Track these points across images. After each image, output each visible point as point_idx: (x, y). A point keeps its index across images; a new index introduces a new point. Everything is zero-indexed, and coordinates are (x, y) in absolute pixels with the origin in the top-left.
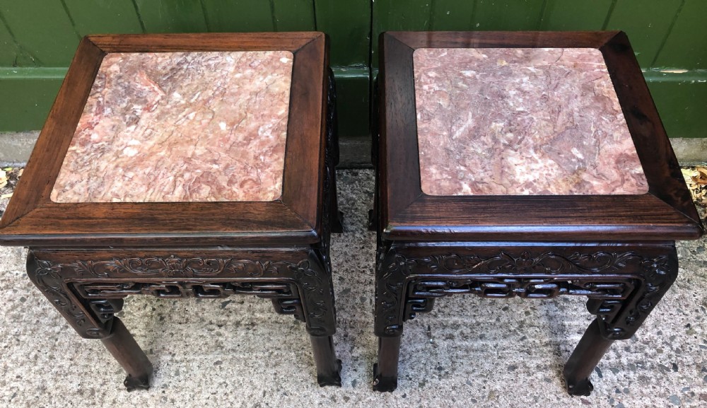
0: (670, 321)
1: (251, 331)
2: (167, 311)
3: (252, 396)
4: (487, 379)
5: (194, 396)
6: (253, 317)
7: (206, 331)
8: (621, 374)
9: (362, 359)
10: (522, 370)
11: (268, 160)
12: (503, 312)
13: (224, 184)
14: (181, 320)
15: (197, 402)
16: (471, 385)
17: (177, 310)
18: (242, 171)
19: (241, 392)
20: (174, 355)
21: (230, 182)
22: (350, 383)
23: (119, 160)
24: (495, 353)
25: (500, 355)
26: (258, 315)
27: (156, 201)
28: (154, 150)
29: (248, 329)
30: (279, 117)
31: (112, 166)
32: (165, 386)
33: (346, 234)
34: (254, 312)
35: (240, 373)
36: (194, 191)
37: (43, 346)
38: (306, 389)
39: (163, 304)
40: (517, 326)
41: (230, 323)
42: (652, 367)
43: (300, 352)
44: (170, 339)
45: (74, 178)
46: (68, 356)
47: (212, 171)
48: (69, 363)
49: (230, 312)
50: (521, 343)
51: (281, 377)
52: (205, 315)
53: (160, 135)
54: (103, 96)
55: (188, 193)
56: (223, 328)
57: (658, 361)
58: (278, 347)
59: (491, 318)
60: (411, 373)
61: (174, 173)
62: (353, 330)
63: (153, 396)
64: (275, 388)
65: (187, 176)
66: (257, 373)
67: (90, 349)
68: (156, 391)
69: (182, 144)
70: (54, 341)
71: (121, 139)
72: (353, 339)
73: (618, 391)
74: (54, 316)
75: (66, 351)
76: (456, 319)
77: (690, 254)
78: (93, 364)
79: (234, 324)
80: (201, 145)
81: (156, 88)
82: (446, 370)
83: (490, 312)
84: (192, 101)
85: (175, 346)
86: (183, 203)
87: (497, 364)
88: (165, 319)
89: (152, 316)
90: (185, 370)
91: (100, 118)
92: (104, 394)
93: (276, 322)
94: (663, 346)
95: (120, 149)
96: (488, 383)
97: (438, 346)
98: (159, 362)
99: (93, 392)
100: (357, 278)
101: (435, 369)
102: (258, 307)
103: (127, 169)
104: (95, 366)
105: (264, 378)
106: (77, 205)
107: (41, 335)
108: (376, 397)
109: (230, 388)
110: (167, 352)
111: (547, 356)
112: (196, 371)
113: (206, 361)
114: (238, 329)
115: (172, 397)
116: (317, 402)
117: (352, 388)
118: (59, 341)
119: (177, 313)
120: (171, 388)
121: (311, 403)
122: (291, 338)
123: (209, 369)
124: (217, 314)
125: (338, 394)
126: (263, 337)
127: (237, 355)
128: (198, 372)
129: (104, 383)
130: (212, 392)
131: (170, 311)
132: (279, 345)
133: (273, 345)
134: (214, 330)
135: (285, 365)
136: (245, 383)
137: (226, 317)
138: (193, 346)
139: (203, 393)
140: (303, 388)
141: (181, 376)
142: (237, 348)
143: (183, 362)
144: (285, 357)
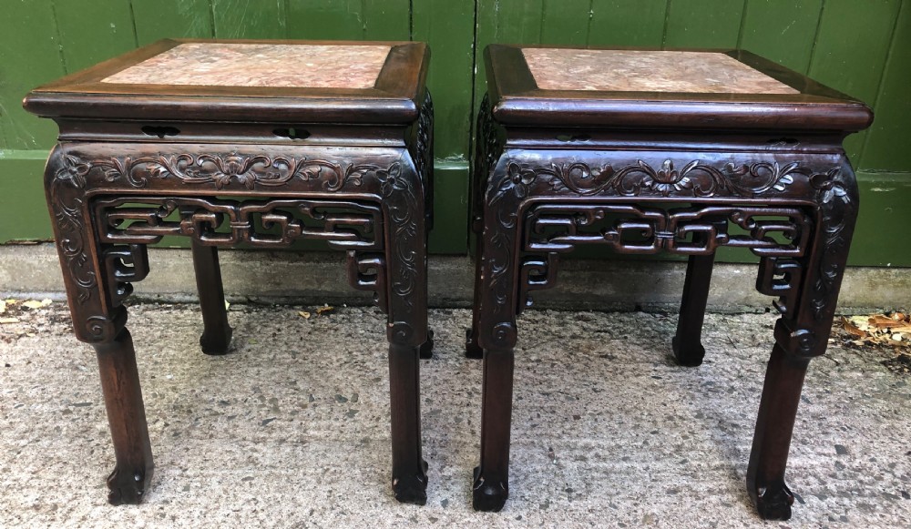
0: (883, 449)
1: (300, 448)
2: (185, 427)
3: (292, 514)
4: (638, 502)
5: (206, 513)
7: (237, 446)
8: (832, 501)
9: (456, 478)
10: (688, 494)
12: (652, 436)
14: (203, 436)
15: (209, 520)
16: (615, 507)
17: (198, 426)
19: (277, 510)
20: (186, 470)
22: (439, 503)
24: (647, 475)
25: (653, 478)
26: (311, 433)
29: (296, 446)
32: (166, 502)
33: (436, 361)
34: (305, 432)
35: (279, 490)
38: (374, 508)
39: (180, 420)
40: (672, 449)
41: (271, 440)
42: (873, 495)
43: (368, 470)
44: (184, 453)
46: (31, 468)
48: (29, 476)
49: (274, 429)
50: (681, 466)
51: (338, 495)
52: (238, 431)
56: (261, 444)
57: (881, 489)
58: (336, 464)
59: (636, 441)
60: (527, 494)
62: (443, 449)
63: (144, 512)
64: (328, 506)
66: (304, 490)
67: (65, 463)
68: (150, 507)
70: (15, 454)
72: (444, 459)
73: (831, 519)
74: (24, 430)
75: (30, 464)
76: (588, 440)
77: (888, 387)
78: (64, 478)
79: (275, 441)
82: (579, 492)
83: (634, 435)
85: (189, 461)
87: (651, 487)
89: (163, 432)
90: (199, 485)
92: (71, 510)
93: (336, 440)
94: (883, 472)
96: (641, 506)
97: (564, 468)
98: (163, 476)
99: (55, 507)
100: (450, 400)
101: (562, 490)
102: (313, 424)
104: (66, 480)
105: (313, 495)
108: (479, 518)
109: (262, 505)
110: (177, 467)
111: (720, 480)
112: (215, 485)
113: (231, 476)
114: (282, 445)
115: (172, 513)
116: (389, 522)
117: (442, 508)
118: (22, 454)
119: (199, 429)
120: (173, 503)
121: (381, 522)
122: (357, 455)
123: (234, 485)
124: (254, 431)
125: (421, 515)
126: (316, 454)
127: (277, 472)
128: (217, 487)
129: (75, 498)
130: (234, 509)
131: (189, 427)
132: (339, 461)
133: (330, 462)
134: (248, 445)
135: (345, 482)
136: (284, 500)
137: (267, 434)
138: (214, 462)
139: (221, 509)
140: (370, 506)
141: (191, 491)
142: (278, 465)
143: (198, 476)
144: (346, 475)
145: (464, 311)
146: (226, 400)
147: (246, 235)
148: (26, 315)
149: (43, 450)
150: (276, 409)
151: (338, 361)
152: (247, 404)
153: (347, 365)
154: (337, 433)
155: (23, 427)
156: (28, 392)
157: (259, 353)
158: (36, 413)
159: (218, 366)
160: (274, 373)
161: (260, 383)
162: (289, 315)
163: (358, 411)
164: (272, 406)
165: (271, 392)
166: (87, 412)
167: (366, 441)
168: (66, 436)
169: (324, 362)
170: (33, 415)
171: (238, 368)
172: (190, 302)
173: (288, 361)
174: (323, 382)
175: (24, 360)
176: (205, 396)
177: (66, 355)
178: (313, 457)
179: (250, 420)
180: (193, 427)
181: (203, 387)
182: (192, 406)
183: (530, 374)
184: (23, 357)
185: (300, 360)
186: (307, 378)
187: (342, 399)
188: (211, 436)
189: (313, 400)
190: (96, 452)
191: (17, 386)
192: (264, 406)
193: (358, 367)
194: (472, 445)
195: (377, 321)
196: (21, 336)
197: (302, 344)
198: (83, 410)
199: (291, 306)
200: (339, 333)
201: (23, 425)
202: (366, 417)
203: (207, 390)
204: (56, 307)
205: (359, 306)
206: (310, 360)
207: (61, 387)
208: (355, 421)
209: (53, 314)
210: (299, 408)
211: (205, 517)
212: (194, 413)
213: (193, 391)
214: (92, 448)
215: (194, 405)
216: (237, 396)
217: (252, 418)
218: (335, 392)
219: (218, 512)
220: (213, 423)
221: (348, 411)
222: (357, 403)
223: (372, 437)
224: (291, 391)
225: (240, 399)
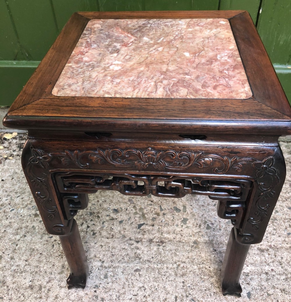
1: (161, 247)
2: (98, 228)
3: (166, 299)
5: (119, 297)
6: (162, 236)
7: (127, 245)
9: (252, 275)
11: (231, 73)
13: (200, 87)
14: (108, 236)
17: (105, 228)
18: (212, 80)
19: (157, 296)
20: (103, 262)
21: (204, 86)
23: (106, 72)
26: (166, 235)
27: (142, 97)
28: (135, 66)
29: (159, 245)
30: (230, 50)
31: (101, 75)
32: (96, 287)
34: (162, 233)
35: (156, 279)
36: (174, 91)
37: (7, 249)
38: (210, 297)
39: (95, 223)
41: (145, 240)
43: (201, 266)
44: (100, 249)
45: (71, 81)
46: (24, 257)
47: (186, 79)
48: (25, 263)
49: (145, 232)
51: (188, 285)
52: (126, 233)
53: (136, 59)
54: (90, 39)
55: (169, 92)
56: (140, 243)
58: (183, 261)
61: (154, 80)
63: (87, 294)
64: (184, 295)
65: (165, 82)
66: (169, 281)
67: (41, 254)
68: (89, 290)
69: (157, 64)
70: (15, 246)
71: (107, 61)
74: (17, 228)
75: (23, 254)
78: (42, 265)
79: (147, 241)
80: (172, 64)
81: (129, 35)
84: (159, 41)
85: (104, 255)
86: (166, 99)
88: (96, 234)
89: (87, 232)
90: (112, 275)
91: (89, 49)
92: (49, 290)
93: (180, 242)
95: (107, 66)
98: (92, 267)
99: (40, 288)
102: (165, 229)
103: (114, 77)
104: (43, 267)
105: (174, 285)
106: (74, 98)
107: (6, 241)
109: (148, 291)
110: (98, 259)
112: (121, 276)
113: (128, 268)
114: (151, 245)
117: (248, 299)
118: (18, 246)
119: (105, 230)
120: (101, 288)
122: (193, 254)
123: (130, 275)
124: (135, 233)
126: (171, 252)
127: (152, 265)
129: (50, 281)
130: (133, 294)
131: (100, 229)
132: (184, 259)
133: (179, 259)
134: (133, 244)
135: (190, 275)
136: (159, 288)
137: (142, 235)
138: (117, 256)
139: (127, 294)
140: (208, 295)
141: (109, 279)
142: (152, 260)
143: (110, 267)
144: (190, 269)
146: (116, 208)
148: (6, 144)
149: (28, 244)
150: (143, 215)
152: (128, 212)
154: (180, 236)
155: (16, 226)
156: (15, 200)
158: (21, 216)
163: (188, 220)
164: (141, 213)
165: (139, 204)
167: (195, 242)
168: (39, 233)
170: (20, 217)
175: (10, 176)
176: (105, 206)
178: (170, 254)
180: (102, 228)
181: (103, 198)
182: (98, 213)
184: (9, 174)
187: (178, 211)
188: (113, 236)
189: (162, 210)
190: (55, 246)
191: (9, 195)
192: (136, 213)
194: (256, 248)
196: (6, 159)
201: (16, 224)
202: (194, 225)
203: (105, 201)
208: (187, 227)
209: (19, 143)
210: (156, 216)
211: (119, 299)
212: (101, 218)
213: (98, 201)
214: (53, 242)
215: (100, 212)
216: (122, 206)
217: (132, 223)
218: (173, 204)
219: (125, 296)
220: (112, 226)
221: (182, 219)
222: (186, 213)
223: (199, 240)
224: (150, 202)
225: (123, 208)
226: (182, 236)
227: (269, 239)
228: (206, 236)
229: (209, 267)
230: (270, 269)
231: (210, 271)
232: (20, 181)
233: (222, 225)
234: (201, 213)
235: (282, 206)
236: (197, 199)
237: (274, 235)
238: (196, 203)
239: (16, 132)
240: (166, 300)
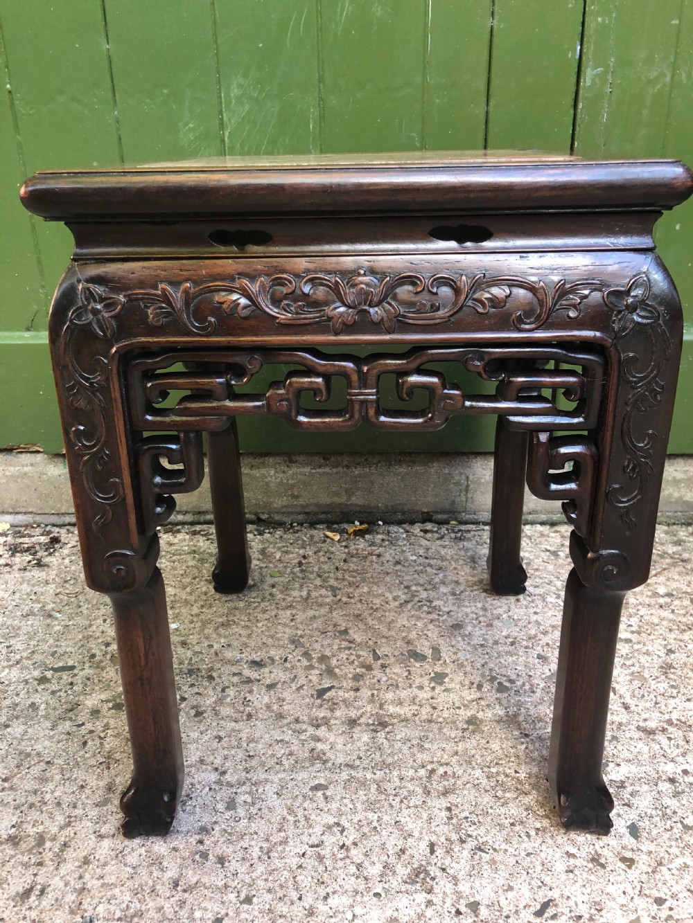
1: (381, 735)
2: (210, 701)
3: (403, 851)
5: (268, 852)
6: (381, 712)
7: (290, 733)
9: (632, 785)
14: (238, 716)
15: (277, 863)
17: (228, 700)
19: (378, 843)
20: (224, 773)
26: (392, 709)
29: (375, 731)
32: (204, 830)
34: (382, 705)
35: (371, 806)
38: (526, 839)
39: (201, 690)
41: (337, 722)
43: (493, 770)
44: (215, 744)
49: (336, 704)
51: (463, 815)
52: (286, 708)
56: (323, 728)
58: (443, 761)
63: (175, 849)
64: (454, 837)
66: (409, 807)
67: (48, 763)
68: (182, 840)
78: (51, 786)
79: (343, 723)
85: (226, 758)
88: (204, 715)
90: (249, 800)
93: (430, 721)
98: (193, 785)
99: (41, 840)
102: (390, 696)
104: (53, 792)
105: (425, 816)
109: (352, 835)
110: (209, 768)
112: (273, 801)
113: (293, 783)
114: (354, 730)
116: (560, 866)
117: (632, 840)
119: (229, 705)
120: (217, 832)
121: (547, 867)
122: (468, 745)
123: (300, 798)
124: (309, 706)
125: (605, 852)
126: (409, 744)
127: (359, 774)
128: (277, 803)
129: (68, 824)
130: (310, 843)
131: (215, 702)
132: (446, 757)
133: (433, 758)
134: (305, 731)
135: (465, 792)
136: (383, 826)
137: (328, 711)
138: (263, 758)
139: (291, 843)
140: (519, 836)
141: (239, 810)
142: (358, 762)
143: (244, 783)
144: (465, 778)
145: (539, 528)
146: (258, 659)
147: (372, 412)
149: (15, 742)
150: (330, 672)
151: (395, 599)
152: (288, 665)
153: (409, 606)
154: (429, 709)
157: (286, 589)
159: (236, 608)
160: (314, 617)
161: (300, 632)
162: (312, 537)
163: (447, 675)
164: (324, 667)
165: (317, 646)
166: (70, 680)
167: (472, 721)
168: (46, 717)
169: (377, 601)
171: (264, 611)
172: (183, 523)
173: (328, 600)
174: (385, 632)
176: (228, 654)
177: (33, 597)
178: (405, 749)
179: (298, 689)
180: (220, 701)
181: (223, 640)
182: (211, 669)
183: (666, 614)
185: (344, 599)
186: (361, 626)
187: (420, 657)
188: (249, 716)
189: (379, 658)
190: (90, 743)
192: (311, 667)
193: (425, 608)
194: (632, 727)
195: (428, 543)
197: (339, 574)
198: (66, 677)
199: (313, 525)
200: (382, 559)
202: (462, 684)
203: (229, 645)
204: (15, 533)
205: (400, 523)
206: (357, 599)
207: (32, 643)
208: (446, 690)
209: (13, 542)
210: (363, 670)
211: (269, 858)
212: (217, 680)
213: (211, 646)
214: (83, 736)
215: (215, 667)
216: (272, 652)
217: (302, 687)
218: (405, 646)
219: (288, 849)
220: (247, 695)
221: (433, 675)
222: (441, 662)
223: (480, 715)
224: (345, 644)
225: (277, 658)
226: (434, 708)
227: (663, 707)
228: (497, 707)
229: (516, 772)
230: (679, 771)
231: (519, 781)
232: (7, 613)
233: (535, 681)
234: (479, 660)
235: (681, 641)
236: (467, 633)
237: (674, 697)
238: (464, 640)
239: (6, 523)
240: (404, 853)
